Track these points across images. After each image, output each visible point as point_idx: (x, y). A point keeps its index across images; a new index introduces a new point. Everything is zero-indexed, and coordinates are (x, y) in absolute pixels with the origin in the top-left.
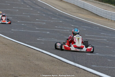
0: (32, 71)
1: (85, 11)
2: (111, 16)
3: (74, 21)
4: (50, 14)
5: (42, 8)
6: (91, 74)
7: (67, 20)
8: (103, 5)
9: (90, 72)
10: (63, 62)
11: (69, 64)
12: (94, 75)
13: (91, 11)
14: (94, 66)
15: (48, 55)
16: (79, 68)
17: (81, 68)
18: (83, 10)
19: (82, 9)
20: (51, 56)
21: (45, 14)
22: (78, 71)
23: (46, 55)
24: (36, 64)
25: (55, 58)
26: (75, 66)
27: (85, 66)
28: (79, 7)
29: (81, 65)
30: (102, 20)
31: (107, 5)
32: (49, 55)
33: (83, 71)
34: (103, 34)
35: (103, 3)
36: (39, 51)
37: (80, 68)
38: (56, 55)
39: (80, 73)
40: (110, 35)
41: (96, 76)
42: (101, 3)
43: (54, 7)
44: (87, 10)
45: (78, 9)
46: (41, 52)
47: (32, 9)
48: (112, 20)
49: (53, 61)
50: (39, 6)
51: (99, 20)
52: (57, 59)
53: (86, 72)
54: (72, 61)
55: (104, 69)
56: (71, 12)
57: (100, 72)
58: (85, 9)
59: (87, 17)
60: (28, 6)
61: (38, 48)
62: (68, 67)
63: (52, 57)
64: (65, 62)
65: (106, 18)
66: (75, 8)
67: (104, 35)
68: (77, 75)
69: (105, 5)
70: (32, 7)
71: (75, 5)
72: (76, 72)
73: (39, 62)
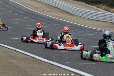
0: (6, 69)
1: (56, 9)
2: (83, 13)
3: (46, 19)
4: (22, 13)
5: (14, 8)
6: (65, 70)
7: (39, 18)
8: (74, 3)
9: (64, 69)
10: (37, 59)
11: (43, 61)
13: (63, 9)
14: (68, 63)
15: (21, 53)
16: (53, 65)
17: (55, 65)
18: (55, 8)
19: (53, 8)
20: (24, 54)
21: (17, 13)
22: (51, 68)
23: (19, 53)
24: (10, 63)
25: (29, 56)
26: (49, 63)
27: (59, 63)
28: (51, 6)
29: (55, 62)
30: (74, 17)
31: (78, 3)
32: (23, 53)
33: (57, 67)
34: (75, 31)
35: (74, 1)
36: (13, 50)
37: (54, 65)
38: (30, 53)
39: (54, 70)
40: (82, 32)
42: (72, 1)
43: (26, 6)
44: (58, 8)
45: (50, 8)
46: (15, 50)
47: (4, 9)
48: (83, 17)
49: (26, 59)
50: (11, 6)
51: (70, 18)
52: (31, 56)
53: (60, 68)
54: (45, 59)
55: (78, 66)
56: (42, 10)
57: (74, 68)
59: (58, 15)
61: (12, 47)
62: (42, 65)
63: (26, 55)
64: (39, 60)
65: (78, 16)
66: (47, 7)
68: (51, 72)
69: (76, 2)
70: (3, 7)
71: (47, 4)
72: (50, 69)
73: (13, 60)
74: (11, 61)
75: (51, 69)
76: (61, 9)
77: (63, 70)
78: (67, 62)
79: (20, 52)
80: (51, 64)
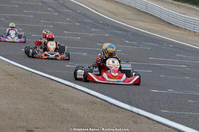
0: (58, 121)
1: (148, 16)
2: (194, 25)
3: (129, 33)
4: (89, 22)
5: (74, 13)
6: (160, 125)
7: (118, 32)
8: (179, 6)
9: (158, 122)
10: (111, 104)
11: (122, 108)
12: (164, 127)
13: (159, 17)
15: (84, 92)
16: (138, 114)
17: (143, 116)
18: (145, 14)
19: (143, 14)
20: (89, 94)
21: (79, 22)
22: (136, 120)
24: (64, 109)
25: (97, 97)
26: (132, 112)
27: (149, 112)
28: (139, 10)
29: (142, 110)
30: (178, 31)
31: (186, 6)
32: (87, 93)
33: (146, 119)
34: (181, 55)
35: (180, 3)
36: (70, 86)
37: (140, 115)
39: (141, 123)
40: (192, 57)
41: (168, 128)
42: (177, 3)
43: (95, 10)
44: (152, 15)
45: (137, 14)
46: (73, 88)
47: (57, 14)
48: (195, 32)
49: (93, 103)
50: (69, 9)
51: (173, 32)
52: (101, 99)
53: (151, 121)
54: (126, 103)
55: (182, 117)
56: (124, 18)
57: (175, 122)
58: (149, 13)
59: (151, 27)
60: (49, 9)
61: (68, 81)
62: (120, 114)
63: (92, 97)
64: (115, 105)
65: (186, 29)
66: (131, 12)
67: (182, 58)
68: (135, 127)
69: (183, 6)
70: (56, 11)
71: (132, 7)
72: (134, 121)
73: (69, 105)
74: (66, 106)
75: (136, 122)
76: (157, 17)
77: (157, 125)
78: (164, 110)
79: (82, 91)
80: (136, 113)
